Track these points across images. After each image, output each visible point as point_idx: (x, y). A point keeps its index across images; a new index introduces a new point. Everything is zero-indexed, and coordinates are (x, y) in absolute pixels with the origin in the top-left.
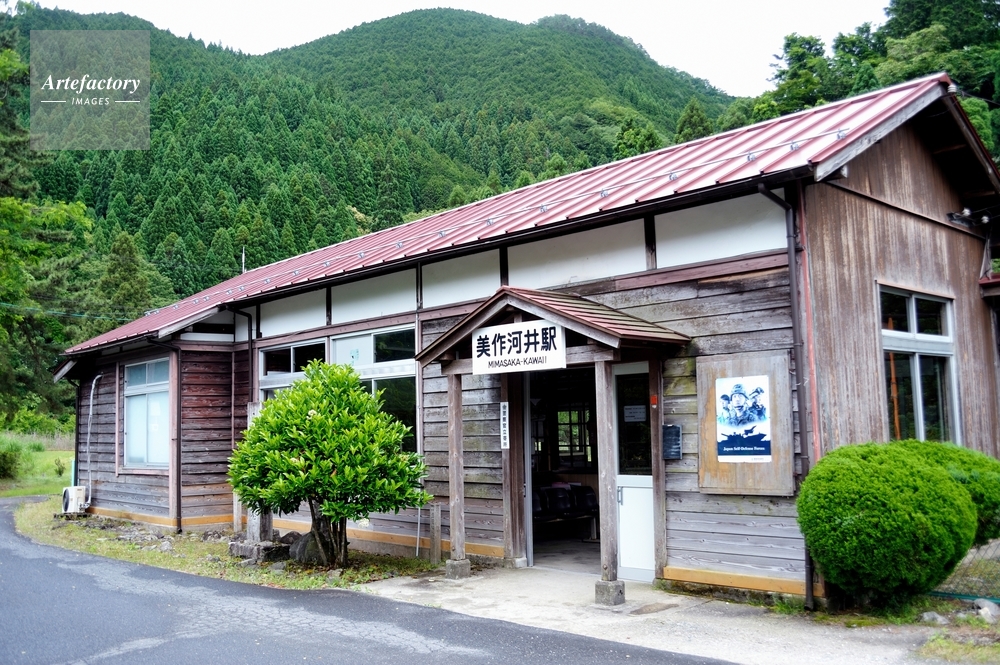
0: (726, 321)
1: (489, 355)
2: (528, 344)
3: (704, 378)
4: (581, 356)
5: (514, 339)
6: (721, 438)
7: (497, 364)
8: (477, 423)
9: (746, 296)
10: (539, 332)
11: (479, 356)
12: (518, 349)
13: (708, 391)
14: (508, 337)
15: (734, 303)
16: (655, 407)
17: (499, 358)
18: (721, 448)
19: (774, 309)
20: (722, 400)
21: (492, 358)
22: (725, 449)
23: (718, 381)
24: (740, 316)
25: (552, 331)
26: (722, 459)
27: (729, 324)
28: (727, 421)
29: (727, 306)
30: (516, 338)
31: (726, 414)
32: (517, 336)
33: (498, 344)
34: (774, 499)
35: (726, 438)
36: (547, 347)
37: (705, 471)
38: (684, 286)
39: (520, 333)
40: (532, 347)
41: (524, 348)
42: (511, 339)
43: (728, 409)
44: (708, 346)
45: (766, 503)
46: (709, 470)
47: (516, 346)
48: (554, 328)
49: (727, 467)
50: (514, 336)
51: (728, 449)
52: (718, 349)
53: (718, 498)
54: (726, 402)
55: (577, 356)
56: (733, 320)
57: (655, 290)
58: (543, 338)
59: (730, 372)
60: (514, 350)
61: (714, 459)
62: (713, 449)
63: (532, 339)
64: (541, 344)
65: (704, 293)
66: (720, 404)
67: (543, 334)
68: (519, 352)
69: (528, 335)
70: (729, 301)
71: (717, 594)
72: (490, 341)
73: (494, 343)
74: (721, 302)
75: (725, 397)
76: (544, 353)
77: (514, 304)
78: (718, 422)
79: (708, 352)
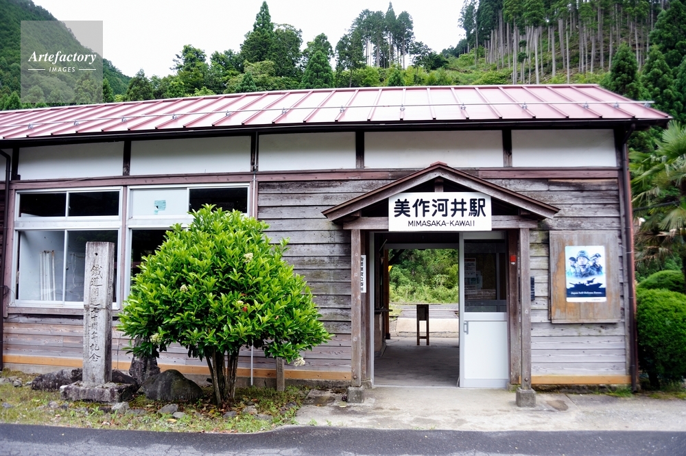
0: (570, 209)
1: (409, 216)
2: (455, 210)
3: (556, 246)
4: (506, 222)
5: (439, 205)
6: (569, 286)
7: (419, 223)
8: (325, 271)
9: (585, 194)
10: (467, 201)
11: (396, 216)
12: (444, 213)
13: (559, 254)
14: (432, 203)
15: (577, 197)
16: (513, 263)
17: (420, 218)
18: (569, 293)
19: (605, 204)
20: (570, 261)
21: (413, 218)
22: (572, 293)
23: (567, 248)
24: (581, 206)
25: (482, 203)
26: (569, 300)
27: (572, 211)
28: (574, 274)
29: (571, 199)
30: (443, 205)
31: (573, 270)
32: (444, 202)
33: (420, 208)
34: (603, 325)
35: (573, 286)
36: (475, 212)
37: (556, 308)
38: (537, 182)
39: (446, 200)
40: (458, 213)
41: (450, 213)
42: (437, 204)
43: (574, 267)
44: (556, 224)
45: (598, 328)
46: (559, 308)
47: (443, 210)
48: (484, 200)
49: (573, 305)
50: (438, 202)
51: (574, 293)
52: (564, 227)
53: (563, 326)
54: (573, 262)
55: (502, 222)
56: (576, 209)
57: (512, 182)
58: (471, 207)
59: (576, 242)
60: (439, 214)
61: (564, 300)
62: (562, 293)
63: (459, 206)
64: (469, 211)
65: (553, 188)
66: (568, 263)
67: (471, 203)
68: (445, 215)
69: (455, 203)
70: (572, 196)
71: (563, 390)
72: (411, 205)
73: (415, 205)
74: (566, 196)
75: (572, 259)
76: (472, 218)
77: (446, 176)
78: (567, 275)
79: (556, 228)
